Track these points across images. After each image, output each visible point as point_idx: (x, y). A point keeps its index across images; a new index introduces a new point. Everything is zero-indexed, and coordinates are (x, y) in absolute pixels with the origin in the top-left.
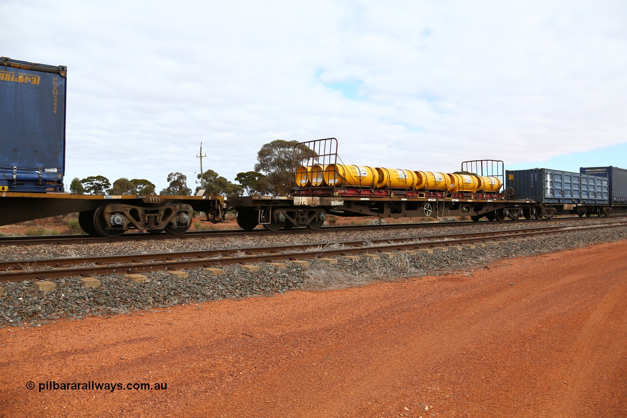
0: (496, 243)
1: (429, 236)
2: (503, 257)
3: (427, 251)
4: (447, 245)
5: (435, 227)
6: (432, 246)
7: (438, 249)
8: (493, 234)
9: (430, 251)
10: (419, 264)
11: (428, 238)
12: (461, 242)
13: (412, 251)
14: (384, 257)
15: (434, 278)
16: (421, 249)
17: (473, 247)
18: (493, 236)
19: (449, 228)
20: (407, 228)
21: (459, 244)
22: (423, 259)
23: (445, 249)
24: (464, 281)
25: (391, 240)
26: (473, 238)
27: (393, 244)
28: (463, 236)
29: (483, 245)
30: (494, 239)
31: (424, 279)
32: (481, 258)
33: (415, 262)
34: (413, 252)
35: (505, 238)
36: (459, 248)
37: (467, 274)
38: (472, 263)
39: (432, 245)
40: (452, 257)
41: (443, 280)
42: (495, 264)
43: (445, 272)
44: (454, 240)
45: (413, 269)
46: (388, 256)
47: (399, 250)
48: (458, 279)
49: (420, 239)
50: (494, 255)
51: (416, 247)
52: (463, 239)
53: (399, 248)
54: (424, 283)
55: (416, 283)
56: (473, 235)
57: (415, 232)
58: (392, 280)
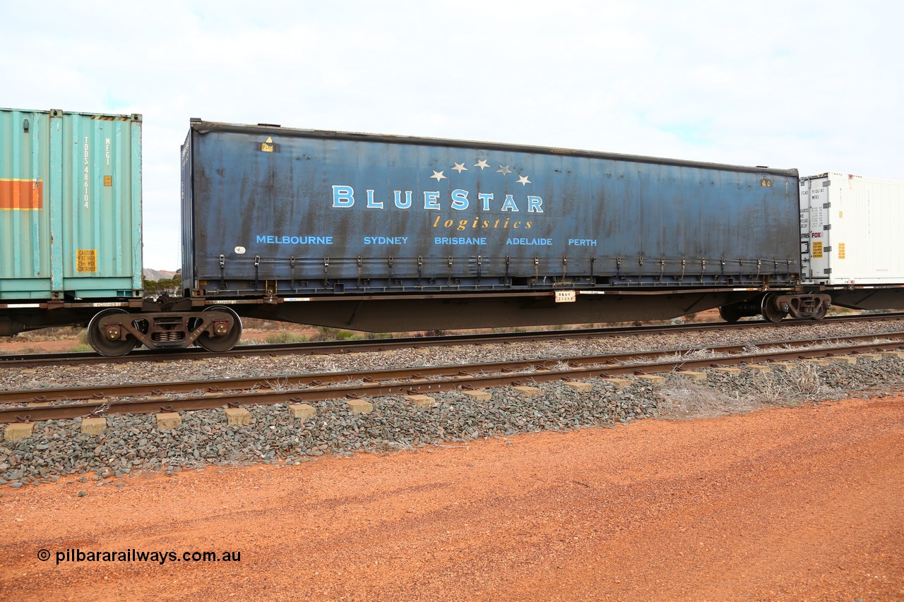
1: (847, 336)
3: (847, 360)
4: (879, 350)
6: (854, 353)
7: (864, 357)
9: (852, 360)
10: (835, 379)
11: (847, 339)
12: (901, 345)
13: (822, 360)
14: (779, 370)
15: (861, 403)
16: (837, 358)
19: (880, 323)
20: (810, 325)
21: (900, 348)
22: (840, 372)
23: (877, 357)
25: (788, 343)
27: (790, 349)
31: (844, 403)
33: (828, 377)
34: (824, 362)
36: (901, 355)
39: (853, 350)
40: (889, 370)
41: (877, 405)
43: (878, 393)
44: (889, 341)
45: (826, 388)
46: (784, 367)
47: (801, 358)
48: (900, 404)
49: (833, 341)
51: (829, 353)
53: (801, 356)
54: (845, 410)
55: (831, 409)
57: (823, 330)
58: (793, 404)
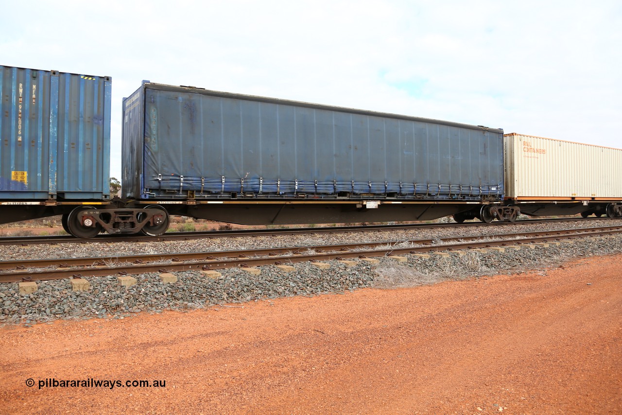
0: (571, 242)
1: (500, 234)
2: (579, 257)
3: (498, 250)
4: (519, 243)
5: (506, 225)
6: (503, 245)
7: (510, 248)
8: (567, 232)
9: (502, 250)
10: (490, 262)
11: (500, 236)
12: (533, 240)
13: (483, 249)
14: (455, 256)
15: (506, 277)
16: (492, 248)
17: (546, 246)
18: (568, 234)
19: (521, 226)
20: (477, 226)
21: (532, 242)
22: (494, 257)
23: (517, 248)
24: (538, 280)
25: (461, 238)
26: (546, 236)
27: (463, 242)
28: (536, 234)
29: (558, 244)
30: (569, 238)
31: (496, 278)
32: (555, 257)
33: (486, 261)
34: (484, 251)
35: (580, 236)
36: (532, 246)
37: (540, 273)
38: (545, 262)
39: (503, 243)
40: (525, 256)
41: (516, 279)
42: (571, 264)
43: (517, 271)
44: (526, 238)
45: (484, 268)
46: (458, 254)
47: (469, 248)
48: (532, 279)
49: (491, 237)
50: (569, 254)
51: (487, 245)
52: (535, 237)
53: (469, 246)
54: (496, 282)
55: (487, 282)
56: (547, 233)
57: (485, 230)
58: (463, 278)
